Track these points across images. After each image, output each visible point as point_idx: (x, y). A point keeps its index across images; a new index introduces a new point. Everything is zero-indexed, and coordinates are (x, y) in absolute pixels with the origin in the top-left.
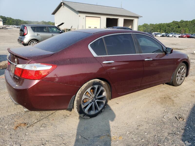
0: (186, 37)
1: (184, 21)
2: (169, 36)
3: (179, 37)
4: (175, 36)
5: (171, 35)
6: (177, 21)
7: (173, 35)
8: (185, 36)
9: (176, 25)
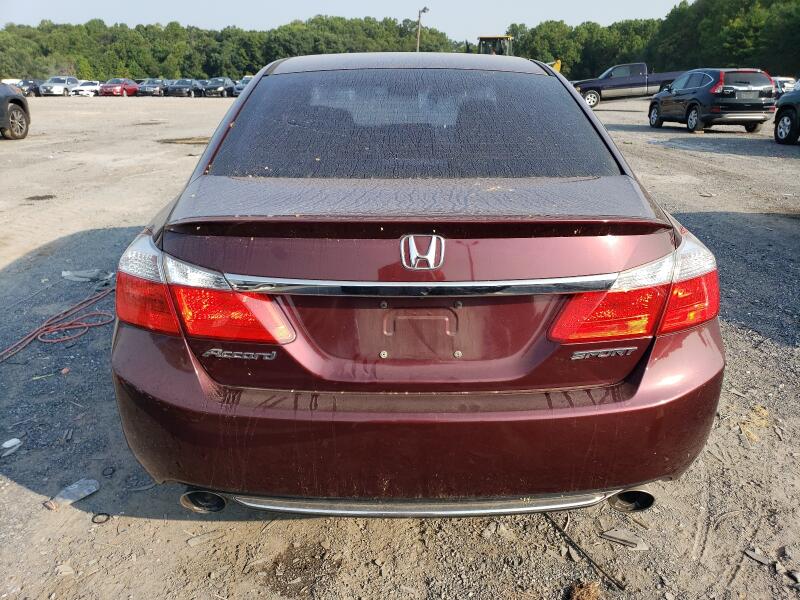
0: (122, 92)
1: (56, 27)
2: (48, 91)
3: (97, 94)
4: (77, 92)
5: (58, 89)
6: (25, 24)
7: (65, 85)
8: (118, 89)
9: (30, 41)
